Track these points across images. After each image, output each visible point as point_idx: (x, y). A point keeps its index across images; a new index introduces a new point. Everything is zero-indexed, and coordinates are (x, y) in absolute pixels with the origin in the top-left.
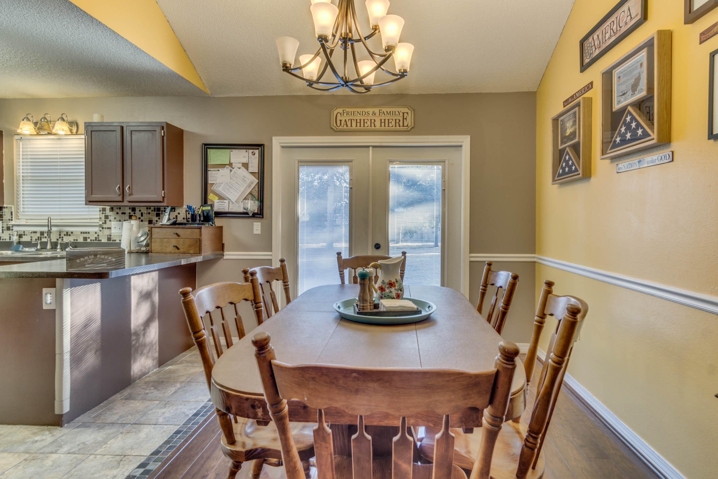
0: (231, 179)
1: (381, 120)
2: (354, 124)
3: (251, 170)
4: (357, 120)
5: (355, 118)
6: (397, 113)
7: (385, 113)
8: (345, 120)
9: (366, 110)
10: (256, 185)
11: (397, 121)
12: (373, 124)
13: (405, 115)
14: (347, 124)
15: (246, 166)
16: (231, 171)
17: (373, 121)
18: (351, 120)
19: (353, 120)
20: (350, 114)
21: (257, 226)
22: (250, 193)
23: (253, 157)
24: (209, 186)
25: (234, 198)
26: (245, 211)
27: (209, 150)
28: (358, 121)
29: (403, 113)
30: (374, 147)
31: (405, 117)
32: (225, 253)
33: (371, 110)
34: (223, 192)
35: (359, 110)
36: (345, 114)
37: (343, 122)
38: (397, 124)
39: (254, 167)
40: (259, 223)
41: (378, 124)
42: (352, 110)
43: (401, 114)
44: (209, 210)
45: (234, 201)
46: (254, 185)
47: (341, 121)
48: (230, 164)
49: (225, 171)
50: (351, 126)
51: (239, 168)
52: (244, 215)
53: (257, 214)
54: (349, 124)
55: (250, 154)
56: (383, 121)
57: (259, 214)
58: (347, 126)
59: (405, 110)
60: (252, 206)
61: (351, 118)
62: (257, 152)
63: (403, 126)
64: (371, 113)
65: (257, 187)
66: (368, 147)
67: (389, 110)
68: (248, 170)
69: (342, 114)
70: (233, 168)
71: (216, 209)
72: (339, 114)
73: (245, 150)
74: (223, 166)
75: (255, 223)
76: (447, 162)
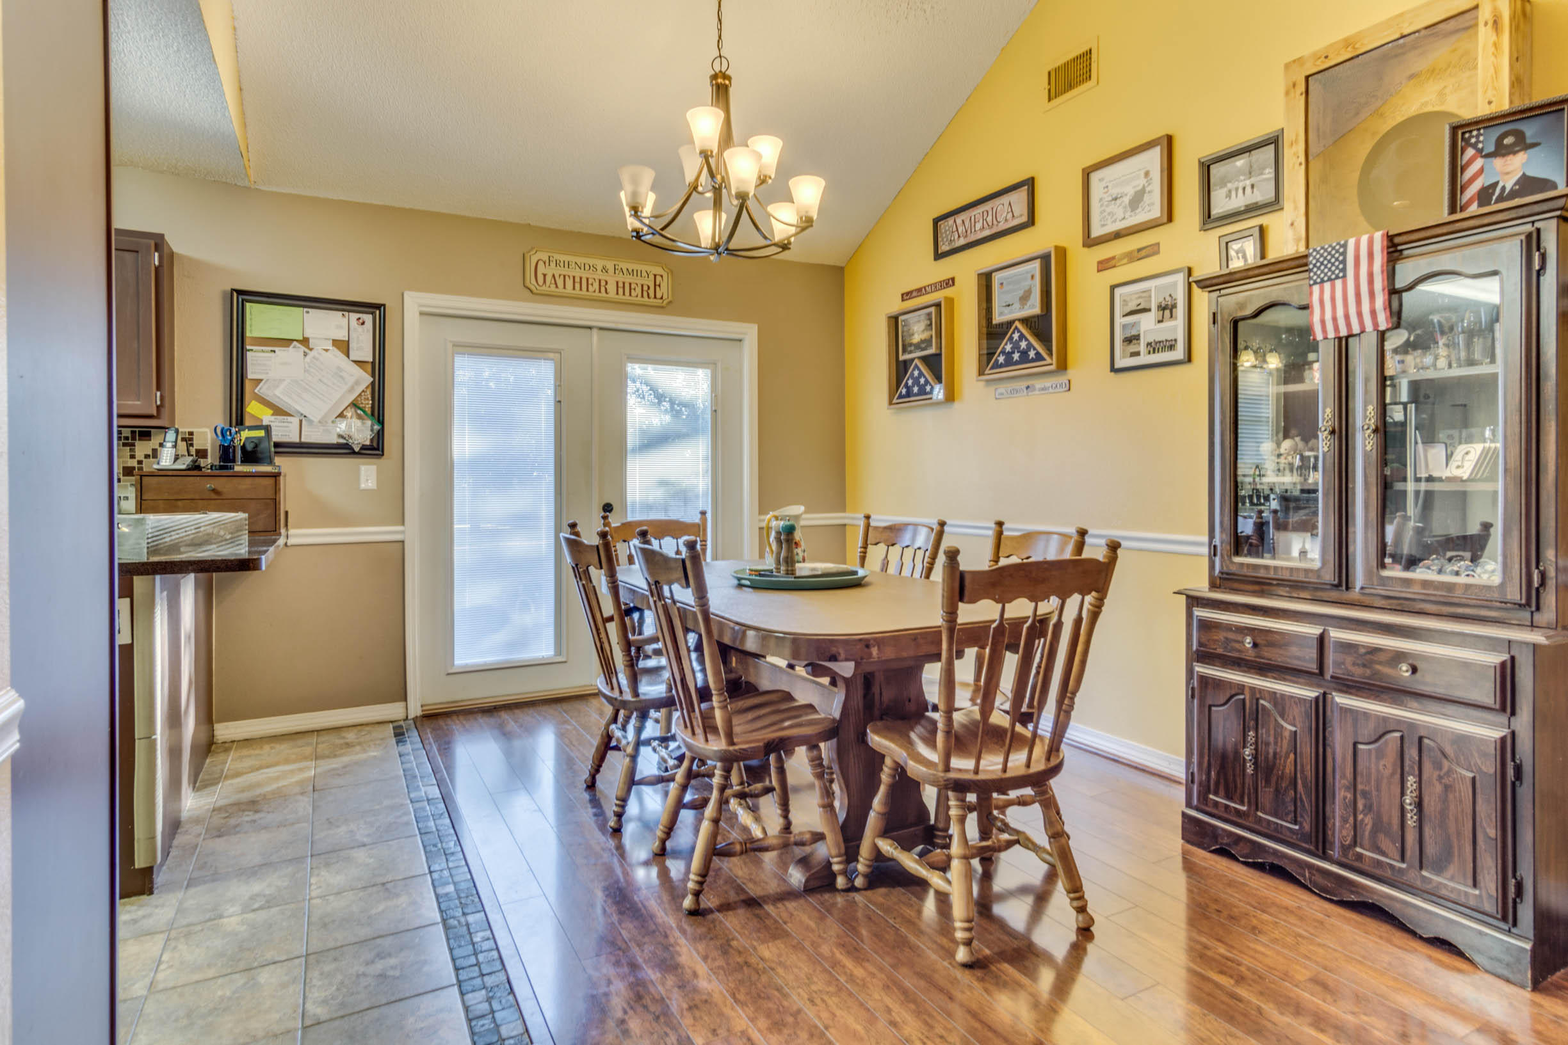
0: (306, 371)
1: (617, 283)
2: (569, 283)
3: (354, 355)
4: (574, 277)
5: (571, 274)
6: (644, 274)
7: (625, 271)
8: (554, 276)
9: (591, 261)
10: (367, 388)
11: (645, 288)
12: (603, 289)
13: (659, 279)
14: (556, 284)
15: (343, 346)
16: (305, 355)
17: (603, 283)
18: (564, 276)
19: (567, 278)
20: (562, 264)
21: (368, 473)
22: (354, 405)
23: (360, 328)
24: (248, 386)
25: (315, 416)
26: (342, 441)
27: (248, 305)
28: (577, 280)
29: (655, 276)
30: (601, 329)
31: (657, 283)
32: (291, 532)
33: (599, 264)
34: (286, 399)
35: (581, 260)
36: (553, 264)
37: (549, 278)
38: (645, 294)
39: (363, 348)
40: (374, 468)
41: (612, 288)
42: (566, 258)
43: (651, 277)
44: (260, 439)
45: (316, 420)
46: (362, 387)
47: (545, 275)
48: (305, 341)
49: (293, 354)
50: (565, 288)
51: (327, 350)
52: (343, 449)
53: (371, 448)
54: (560, 282)
55: (354, 323)
56: (621, 285)
57: (375, 449)
58: (557, 287)
59: (658, 270)
60: (360, 431)
61: (564, 273)
62: (368, 318)
63: (655, 297)
64: (599, 268)
65: (369, 392)
66: (590, 328)
67: (631, 267)
68: (348, 356)
69: (547, 264)
70: (311, 350)
71: (276, 438)
72: (541, 263)
73: (340, 313)
74: (286, 342)
75: (363, 468)
76: (719, 365)
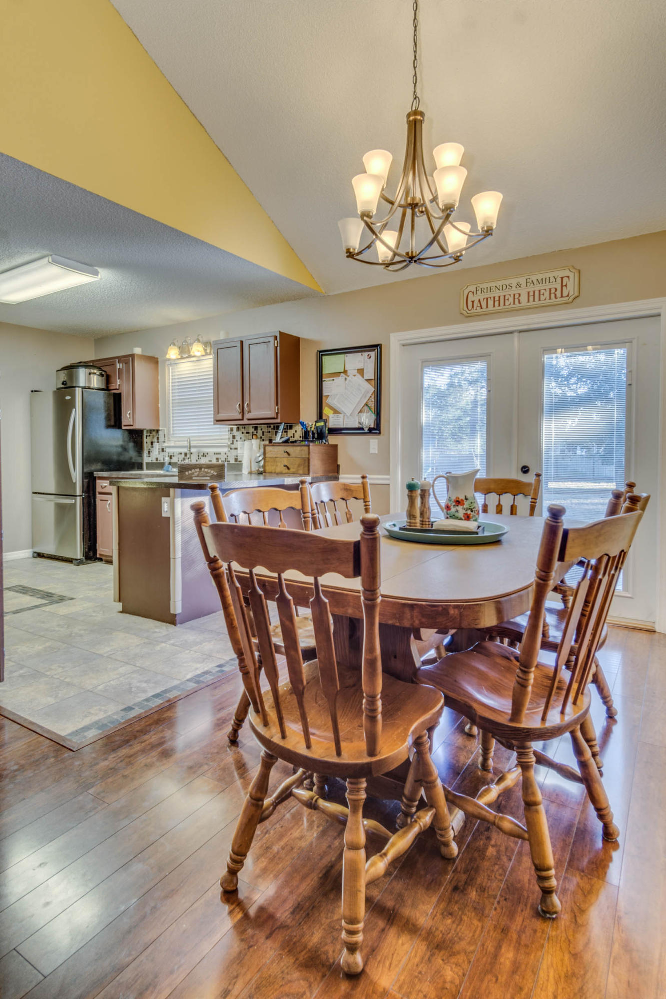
0: (346, 389)
1: (529, 293)
2: (491, 302)
3: (367, 376)
4: (494, 297)
5: (492, 296)
6: (552, 279)
7: (535, 281)
8: (479, 301)
9: (507, 282)
10: (372, 395)
11: (553, 291)
12: (517, 301)
13: (565, 280)
14: (481, 306)
15: (361, 372)
16: (346, 379)
17: (517, 296)
18: (487, 299)
19: (489, 299)
20: (485, 291)
21: (373, 442)
22: (366, 405)
23: (369, 361)
24: (324, 398)
25: (348, 413)
26: (360, 426)
27: (323, 357)
28: (497, 299)
29: (562, 278)
30: (520, 332)
31: (564, 284)
32: (341, 476)
33: (514, 282)
34: (339, 405)
35: (498, 284)
36: (479, 292)
37: (476, 303)
38: (553, 296)
39: (370, 373)
40: (376, 441)
41: (524, 299)
42: (488, 285)
43: (559, 280)
44: (322, 426)
45: (349, 415)
46: (370, 395)
47: (473, 302)
48: (345, 372)
49: (340, 380)
50: (487, 307)
51: (355, 376)
52: (358, 431)
53: (374, 429)
54: (484, 304)
55: (366, 357)
56: (531, 294)
57: (375, 430)
58: (482, 308)
59: (566, 273)
60: (367, 420)
61: (487, 296)
62: (373, 354)
63: (562, 296)
64: (514, 285)
65: (373, 397)
66: (511, 332)
67: (540, 277)
68: (363, 377)
69: (475, 293)
70: (348, 376)
71: (331, 424)
72: (471, 293)
73: (360, 354)
74: (338, 374)
75: (371, 440)
76: (635, 342)
